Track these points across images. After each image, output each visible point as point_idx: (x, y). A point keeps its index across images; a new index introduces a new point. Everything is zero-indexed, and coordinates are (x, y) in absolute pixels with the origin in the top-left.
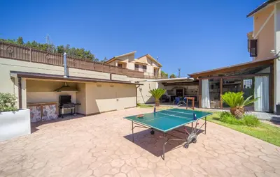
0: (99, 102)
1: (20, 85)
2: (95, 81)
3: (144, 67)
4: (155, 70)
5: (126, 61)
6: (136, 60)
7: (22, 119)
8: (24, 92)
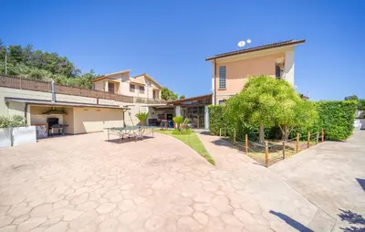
0: (85, 124)
1: (26, 110)
2: (83, 106)
3: (142, 88)
4: (154, 92)
5: (119, 80)
6: (132, 80)
7: (31, 132)
8: (29, 115)
